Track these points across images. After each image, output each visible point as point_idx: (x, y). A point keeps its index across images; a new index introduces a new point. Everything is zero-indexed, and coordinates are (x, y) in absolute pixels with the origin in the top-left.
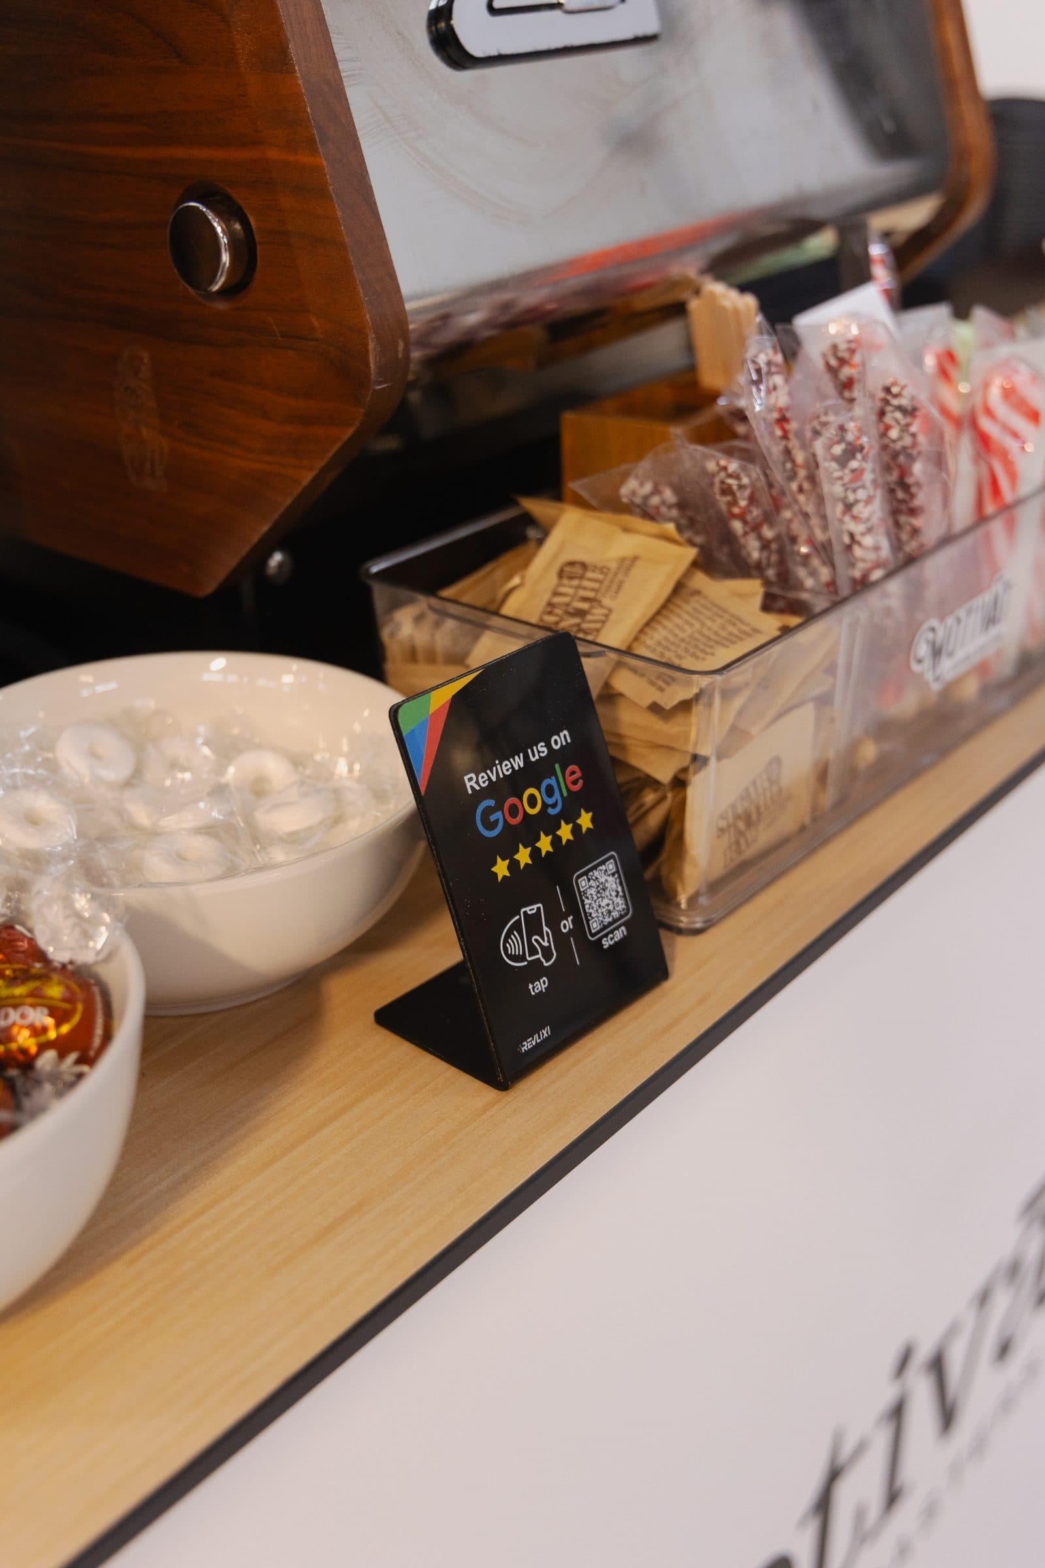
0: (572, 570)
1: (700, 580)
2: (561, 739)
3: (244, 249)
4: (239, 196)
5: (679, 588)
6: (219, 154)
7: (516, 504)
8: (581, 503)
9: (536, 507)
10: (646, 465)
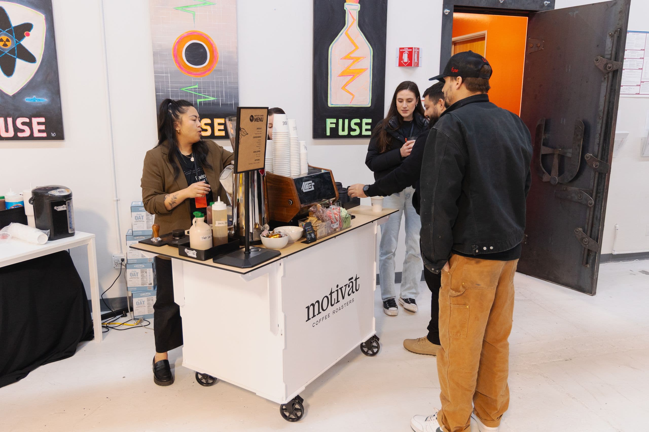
0: (311, 220)
1: (318, 221)
2: (310, 227)
3: (292, 202)
4: (292, 200)
5: (316, 221)
6: (290, 198)
7: (307, 217)
8: (310, 216)
9: (308, 217)
10: (314, 214)
